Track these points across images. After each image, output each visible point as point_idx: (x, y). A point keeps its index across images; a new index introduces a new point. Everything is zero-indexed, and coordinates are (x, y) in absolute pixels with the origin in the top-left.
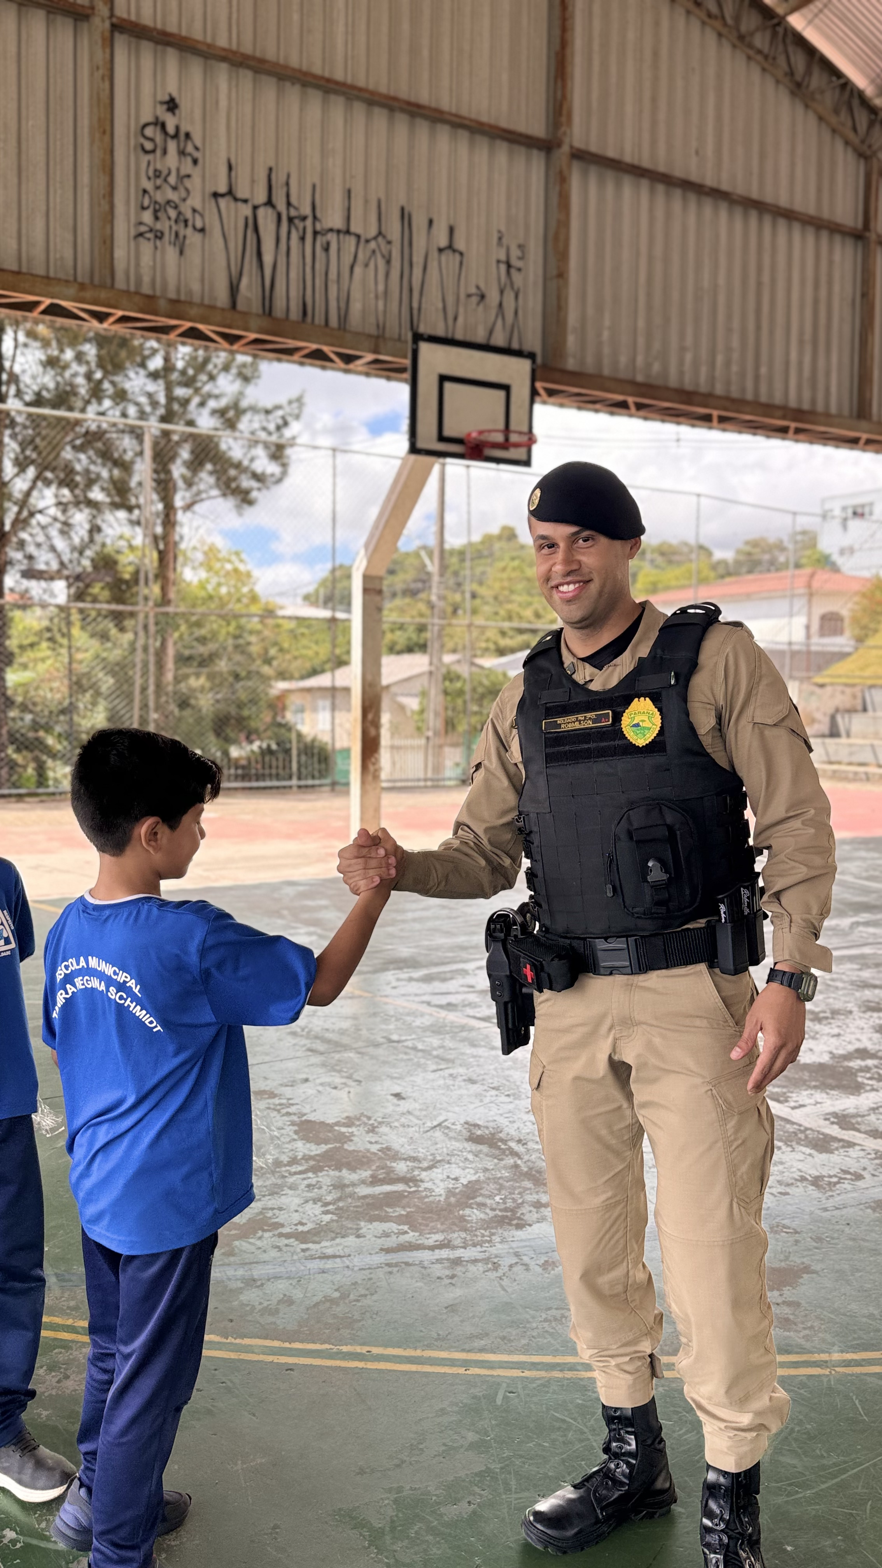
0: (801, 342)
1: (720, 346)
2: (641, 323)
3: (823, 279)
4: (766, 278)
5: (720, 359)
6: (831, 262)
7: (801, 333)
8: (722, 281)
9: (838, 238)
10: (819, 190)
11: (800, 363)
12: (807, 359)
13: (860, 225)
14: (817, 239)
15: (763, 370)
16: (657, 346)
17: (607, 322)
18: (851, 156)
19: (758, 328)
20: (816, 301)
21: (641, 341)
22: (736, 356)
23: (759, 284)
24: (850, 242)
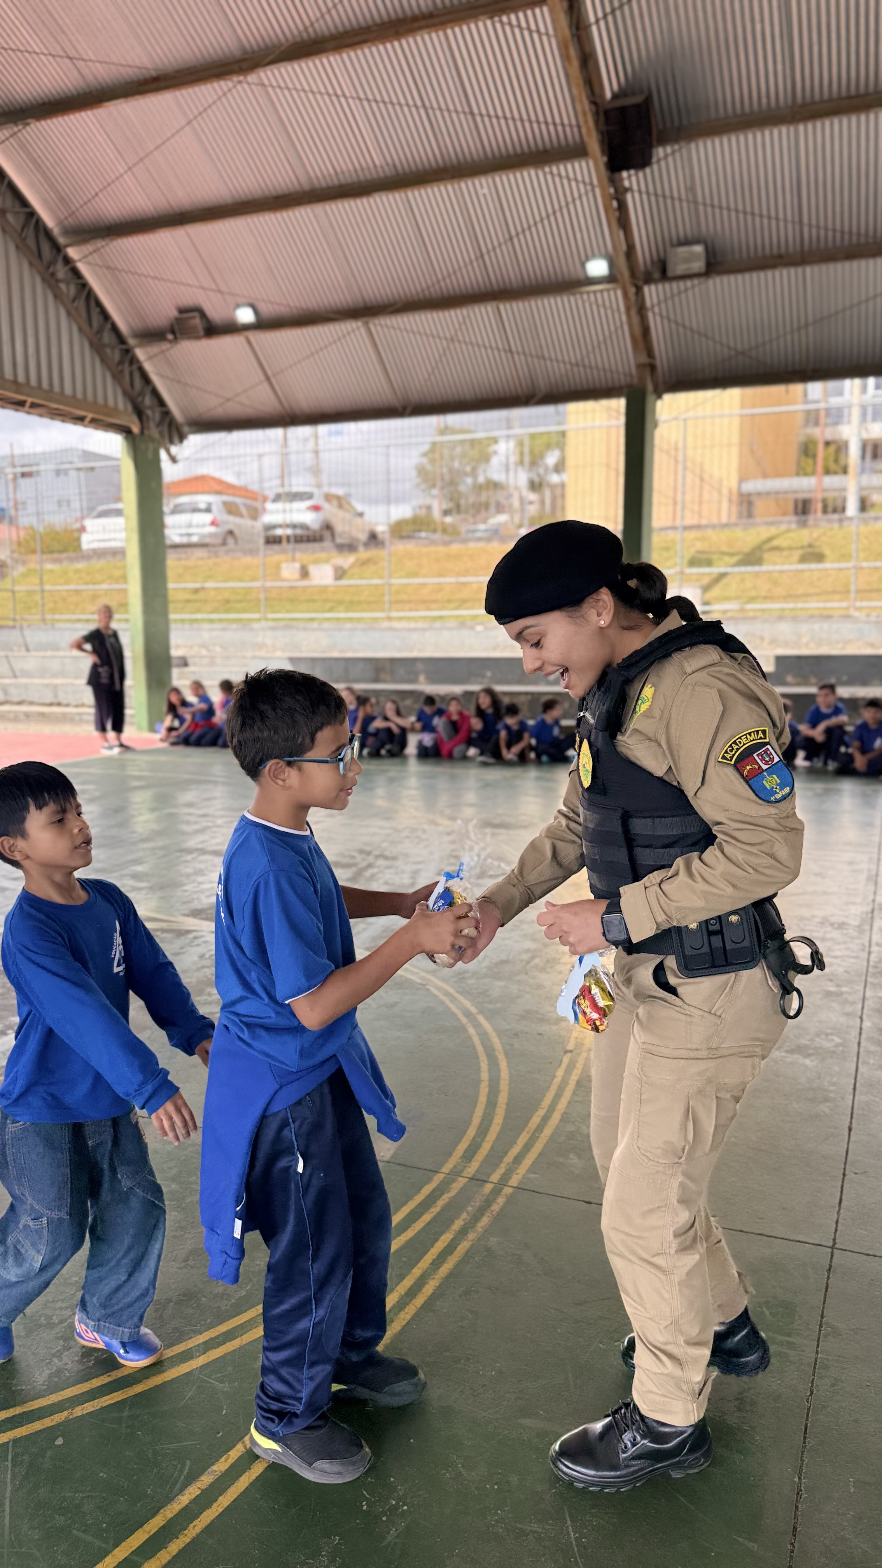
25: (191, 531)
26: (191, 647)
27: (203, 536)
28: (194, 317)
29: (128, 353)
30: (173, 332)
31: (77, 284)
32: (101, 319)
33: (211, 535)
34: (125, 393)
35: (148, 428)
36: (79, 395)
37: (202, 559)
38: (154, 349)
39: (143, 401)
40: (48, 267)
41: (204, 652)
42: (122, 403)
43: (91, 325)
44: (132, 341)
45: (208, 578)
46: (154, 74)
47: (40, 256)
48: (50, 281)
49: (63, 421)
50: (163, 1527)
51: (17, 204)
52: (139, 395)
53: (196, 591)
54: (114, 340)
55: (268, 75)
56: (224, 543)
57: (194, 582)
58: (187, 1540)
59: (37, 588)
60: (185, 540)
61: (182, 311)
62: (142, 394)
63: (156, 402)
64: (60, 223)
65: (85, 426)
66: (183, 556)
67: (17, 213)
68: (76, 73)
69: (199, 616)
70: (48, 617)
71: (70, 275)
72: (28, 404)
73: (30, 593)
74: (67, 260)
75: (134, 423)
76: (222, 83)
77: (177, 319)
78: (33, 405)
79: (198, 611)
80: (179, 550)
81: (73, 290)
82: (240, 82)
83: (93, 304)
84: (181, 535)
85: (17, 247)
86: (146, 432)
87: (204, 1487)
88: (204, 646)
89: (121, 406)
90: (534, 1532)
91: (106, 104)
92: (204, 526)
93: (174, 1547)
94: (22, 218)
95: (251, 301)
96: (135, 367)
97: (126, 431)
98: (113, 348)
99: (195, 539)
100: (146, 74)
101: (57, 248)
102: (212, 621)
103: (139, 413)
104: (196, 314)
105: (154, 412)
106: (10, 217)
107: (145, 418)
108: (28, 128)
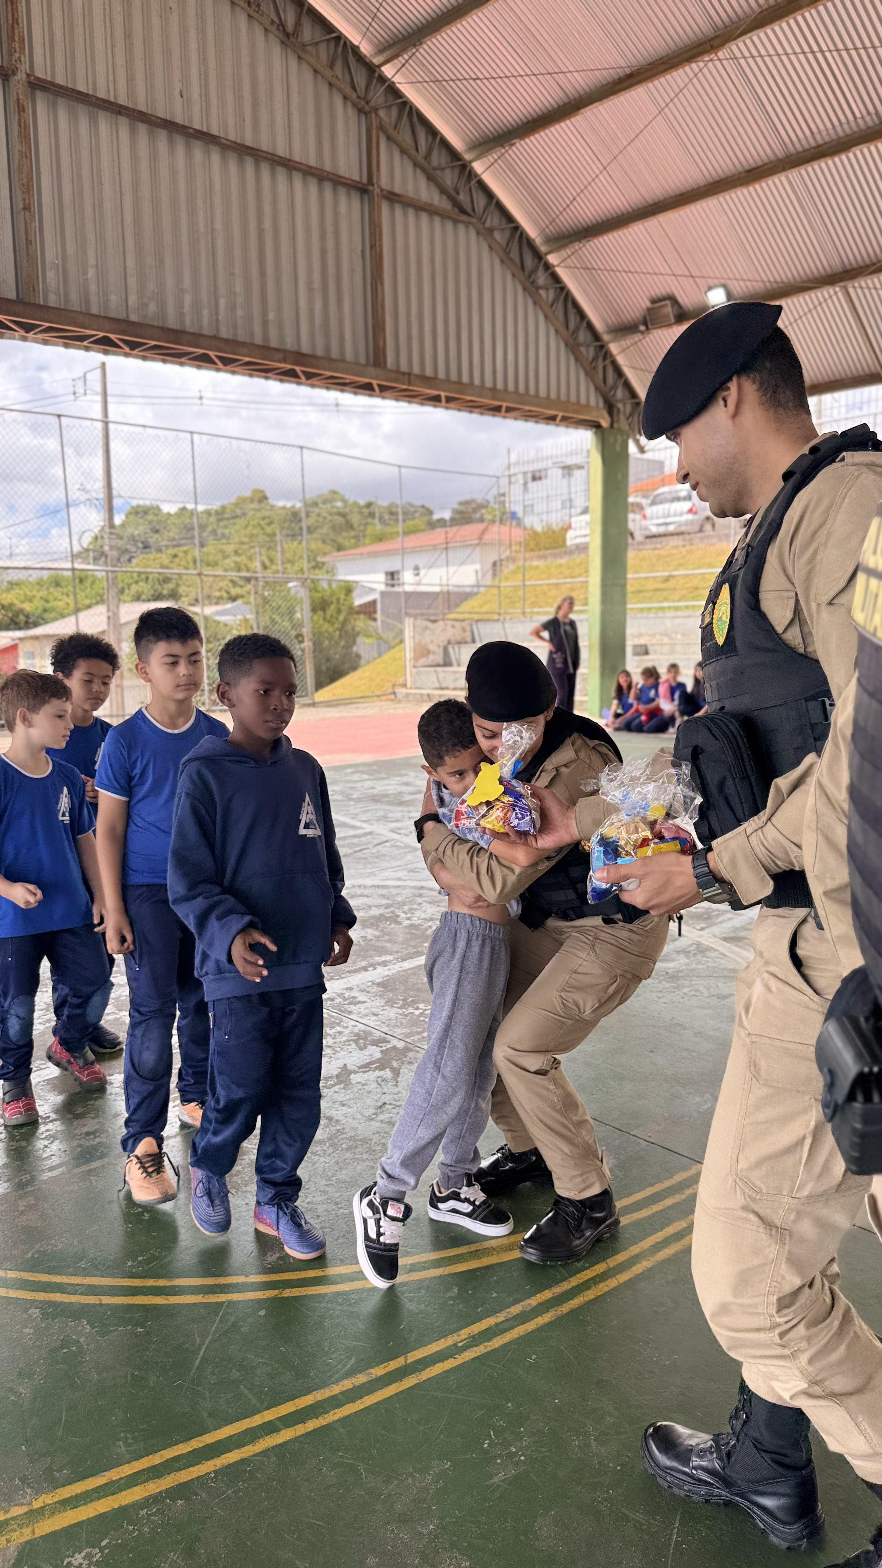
0: (310, 290)
1: (222, 290)
2: (131, 263)
3: (330, 229)
4: (268, 225)
5: (222, 302)
6: (336, 214)
7: (310, 282)
8: (218, 225)
9: (342, 191)
10: (319, 142)
11: (311, 311)
12: (318, 306)
13: (365, 180)
14: (321, 190)
15: (271, 316)
16: (151, 286)
17: (92, 261)
18: (351, 112)
19: (263, 274)
20: (323, 251)
21: (132, 281)
22: (240, 300)
23: (261, 231)
24: (355, 197)
25: (669, 520)
26: (654, 635)
27: (680, 524)
28: (666, 305)
29: (602, 350)
30: (646, 324)
31: (556, 289)
32: (578, 318)
33: (687, 523)
34: (597, 388)
35: (618, 422)
36: (553, 396)
37: (676, 547)
38: (628, 341)
39: (614, 395)
40: (530, 277)
41: (666, 640)
42: (594, 400)
43: (567, 327)
44: (606, 337)
45: (680, 566)
46: (628, 71)
47: (523, 268)
48: (531, 288)
49: (536, 422)
50: (311, 1406)
51: (504, 221)
52: (612, 388)
53: (667, 579)
54: (589, 337)
55: (739, 47)
56: (701, 530)
57: (664, 571)
58: (324, 1423)
59: (520, 583)
60: (662, 530)
61: (653, 301)
62: (614, 387)
63: (627, 394)
64: (542, 232)
65: (557, 425)
66: (659, 546)
67: (503, 229)
68: (556, 87)
69: (666, 604)
70: (528, 610)
71: (550, 281)
72: (503, 409)
73: (516, 588)
74: (547, 267)
75: (603, 418)
76: (694, 65)
77: (649, 310)
78: (509, 410)
79: (666, 599)
80: (654, 540)
81: (552, 294)
82: (711, 60)
83: (570, 305)
84: (658, 525)
85: (502, 261)
86: (616, 425)
87: (357, 1384)
88: (666, 634)
89: (593, 402)
90: (636, 1521)
91: (583, 110)
92: (681, 514)
93: (312, 1425)
94: (507, 234)
95: (722, 281)
96: (608, 362)
97: (596, 426)
98: (588, 346)
99: (671, 528)
100: (621, 73)
101: (538, 256)
102: (677, 609)
103: (610, 408)
104: (668, 302)
105: (625, 405)
106: (497, 235)
107: (615, 411)
108: (514, 148)
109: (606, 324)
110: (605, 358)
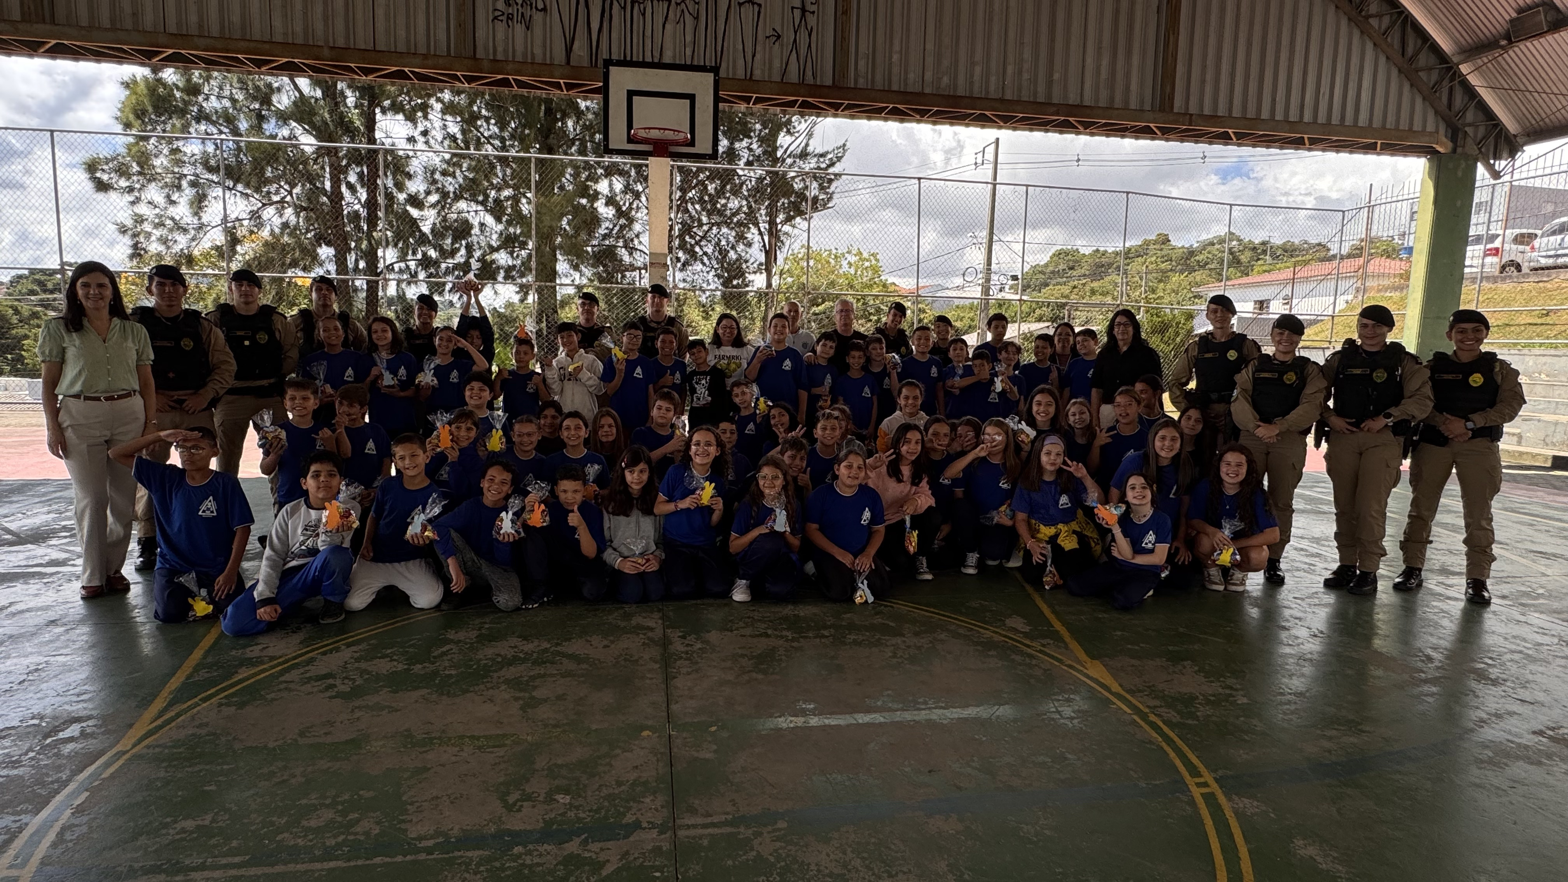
1: (1011, 58)
2: (930, 46)
5: (1010, 69)
16: (946, 63)
17: (897, 48)
25: (1560, 252)
28: (1540, 13)
29: (1449, 71)
30: (1508, 37)
34: (1438, 113)
35: (1463, 146)
36: (1377, 123)
38: (1485, 58)
39: (1462, 118)
42: (1433, 125)
43: (1403, 53)
44: (1456, 58)
48: (1359, 19)
52: (1459, 112)
54: (1433, 60)
61: (1521, 11)
62: (1463, 110)
65: (1379, 154)
66: (1544, 279)
71: (1385, 7)
75: (1443, 143)
77: (1514, 21)
78: (1315, 142)
81: (1386, 21)
83: (1409, 29)
86: (1459, 150)
89: (1430, 127)
96: (1456, 83)
97: (1432, 153)
98: (1430, 70)
103: (1454, 133)
104: (1541, 9)
105: (1476, 128)
107: (1461, 136)
109: (1456, 42)
110: (1452, 79)
